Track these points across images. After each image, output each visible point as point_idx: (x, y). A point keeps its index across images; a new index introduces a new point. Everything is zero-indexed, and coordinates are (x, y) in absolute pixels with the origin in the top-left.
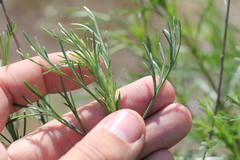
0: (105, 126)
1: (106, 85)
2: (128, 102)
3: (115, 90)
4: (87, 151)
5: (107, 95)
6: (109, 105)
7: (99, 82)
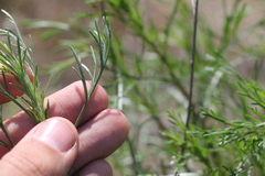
0: (34, 137)
1: (33, 93)
2: (58, 110)
3: (43, 98)
4: (17, 163)
5: (34, 104)
6: (38, 114)
7: (25, 90)
